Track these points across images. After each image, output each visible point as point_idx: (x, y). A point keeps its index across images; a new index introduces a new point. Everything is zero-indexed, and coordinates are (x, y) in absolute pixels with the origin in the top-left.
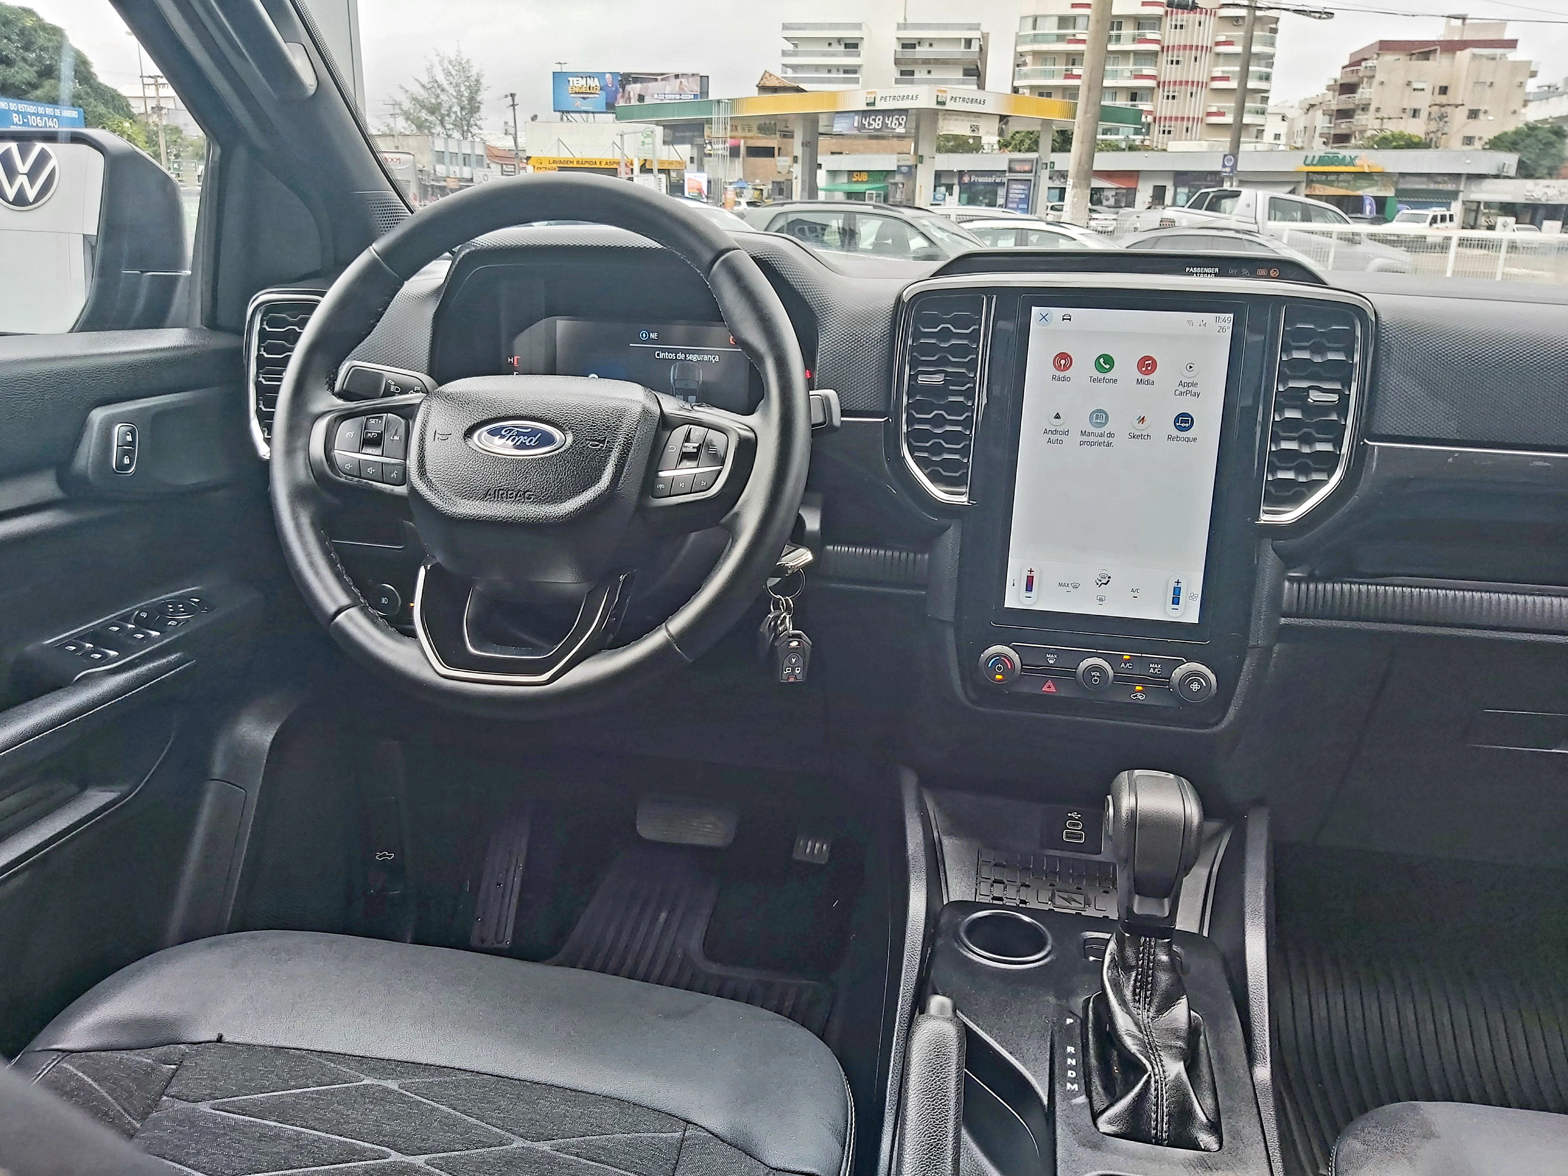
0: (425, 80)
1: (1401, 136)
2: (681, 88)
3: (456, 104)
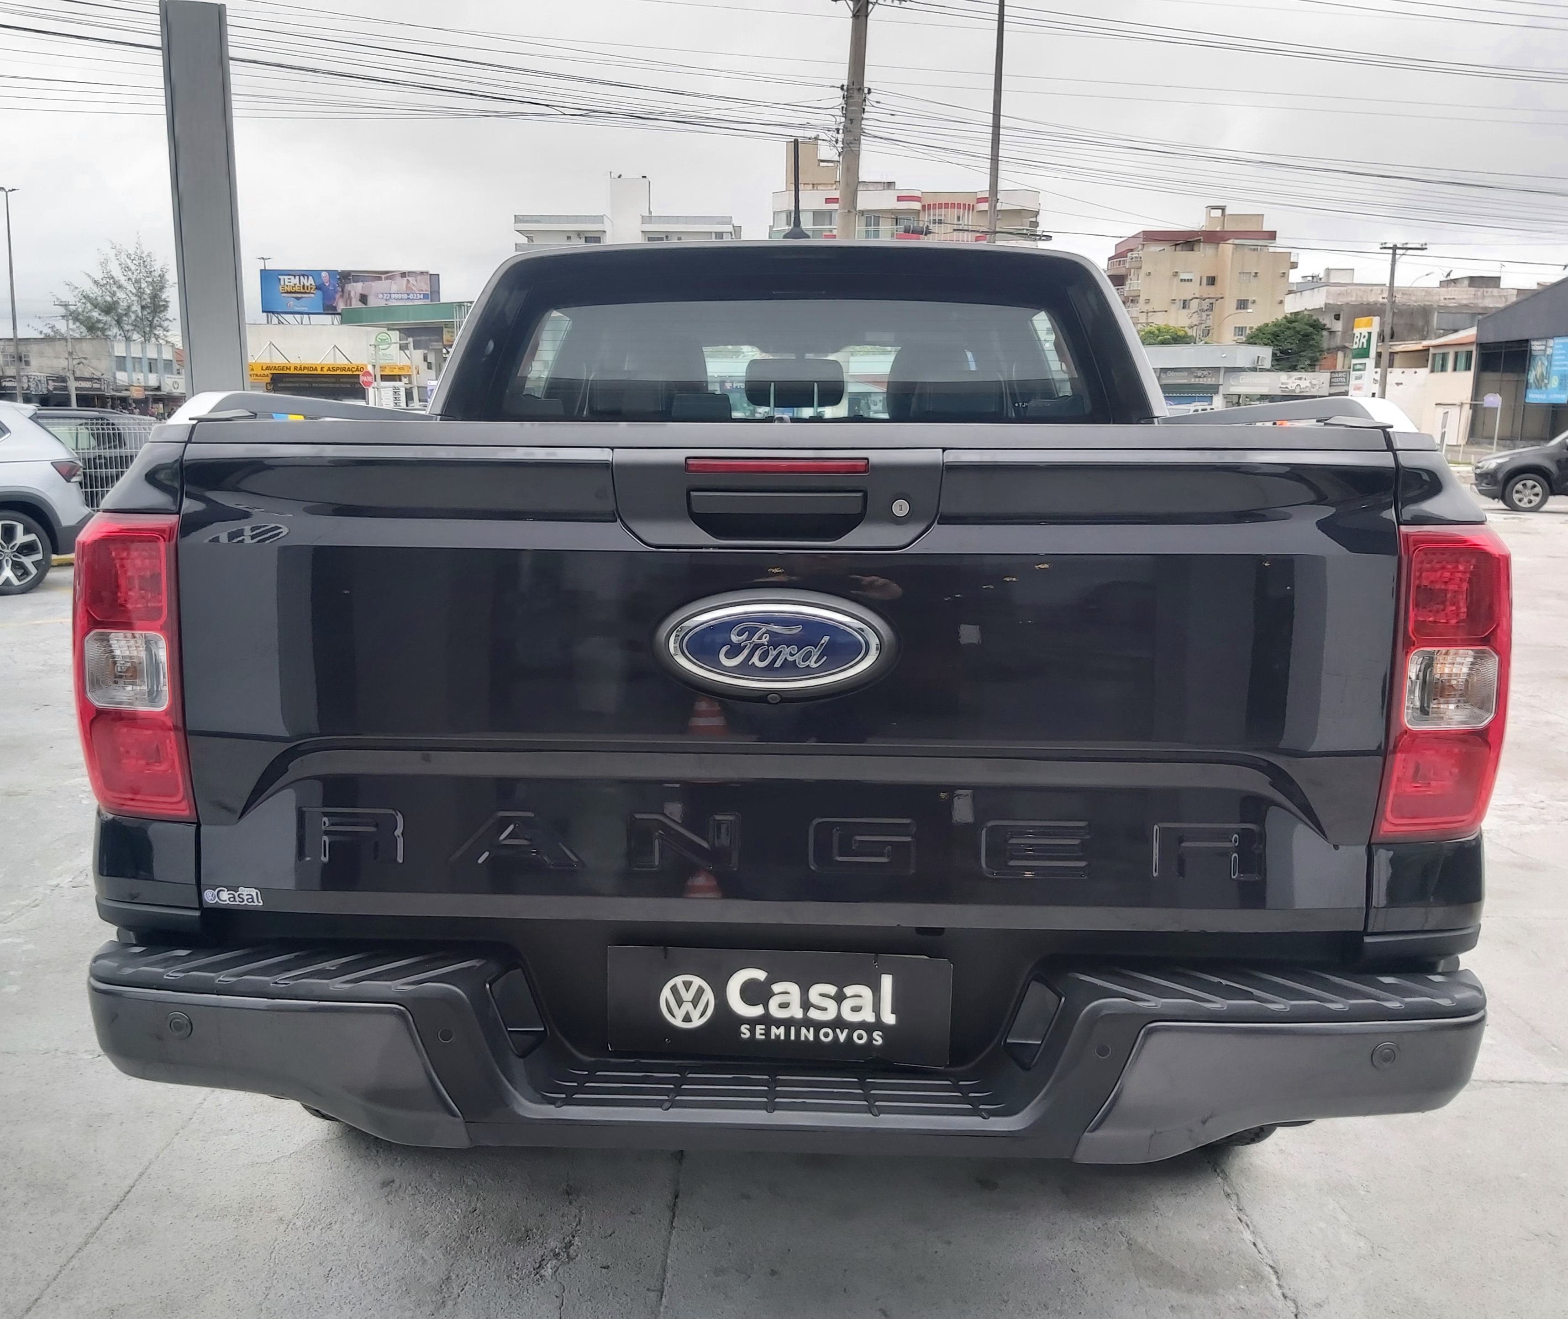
0: (98, 276)
1: (1166, 329)
2: (408, 287)
3: (135, 303)
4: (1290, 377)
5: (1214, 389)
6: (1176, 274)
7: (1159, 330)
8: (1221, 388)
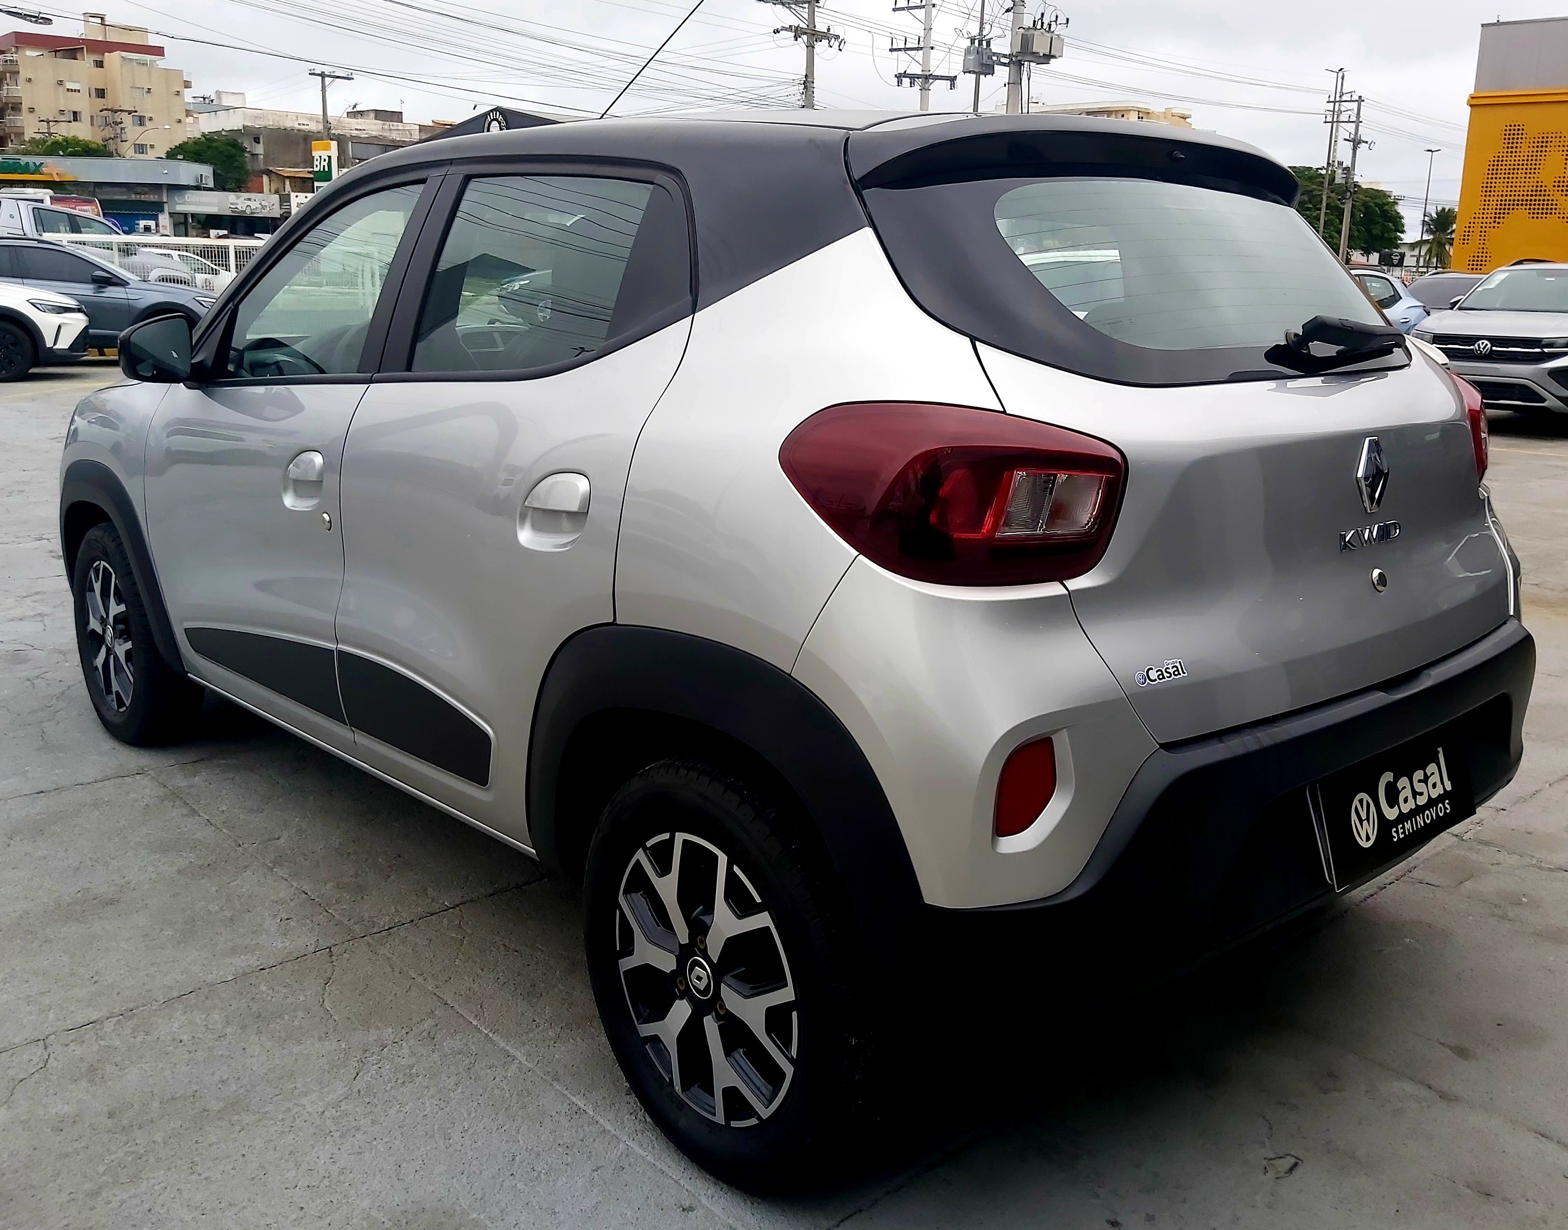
1: (75, 142)
4: (238, 198)
5: (159, 207)
6: (60, 83)
7: (67, 141)
8: (166, 207)
